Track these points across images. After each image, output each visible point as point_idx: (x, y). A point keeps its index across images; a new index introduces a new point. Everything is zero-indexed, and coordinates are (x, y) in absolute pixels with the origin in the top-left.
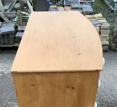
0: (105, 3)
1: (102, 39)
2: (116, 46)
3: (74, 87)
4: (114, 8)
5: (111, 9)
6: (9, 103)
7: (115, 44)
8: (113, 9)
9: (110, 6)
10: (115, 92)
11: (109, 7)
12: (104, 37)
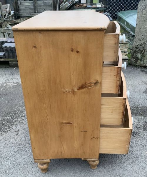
7: (134, 60)
8: (133, 34)
9: (130, 32)
11: (130, 33)
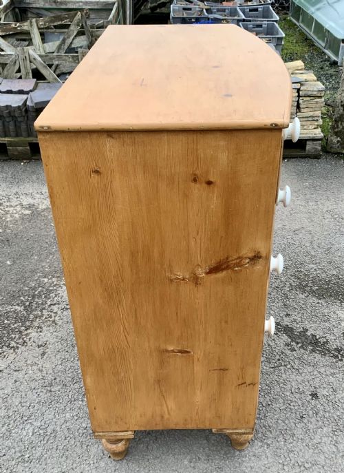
0: (314, 45)
1: (304, 123)
2: (341, 144)
3: (212, 180)
4: (337, 54)
5: (329, 59)
6: (46, 280)
7: (339, 139)
8: (333, 58)
9: (326, 51)
10: (339, 254)
11: (325, 54)
12: (310, 119)
